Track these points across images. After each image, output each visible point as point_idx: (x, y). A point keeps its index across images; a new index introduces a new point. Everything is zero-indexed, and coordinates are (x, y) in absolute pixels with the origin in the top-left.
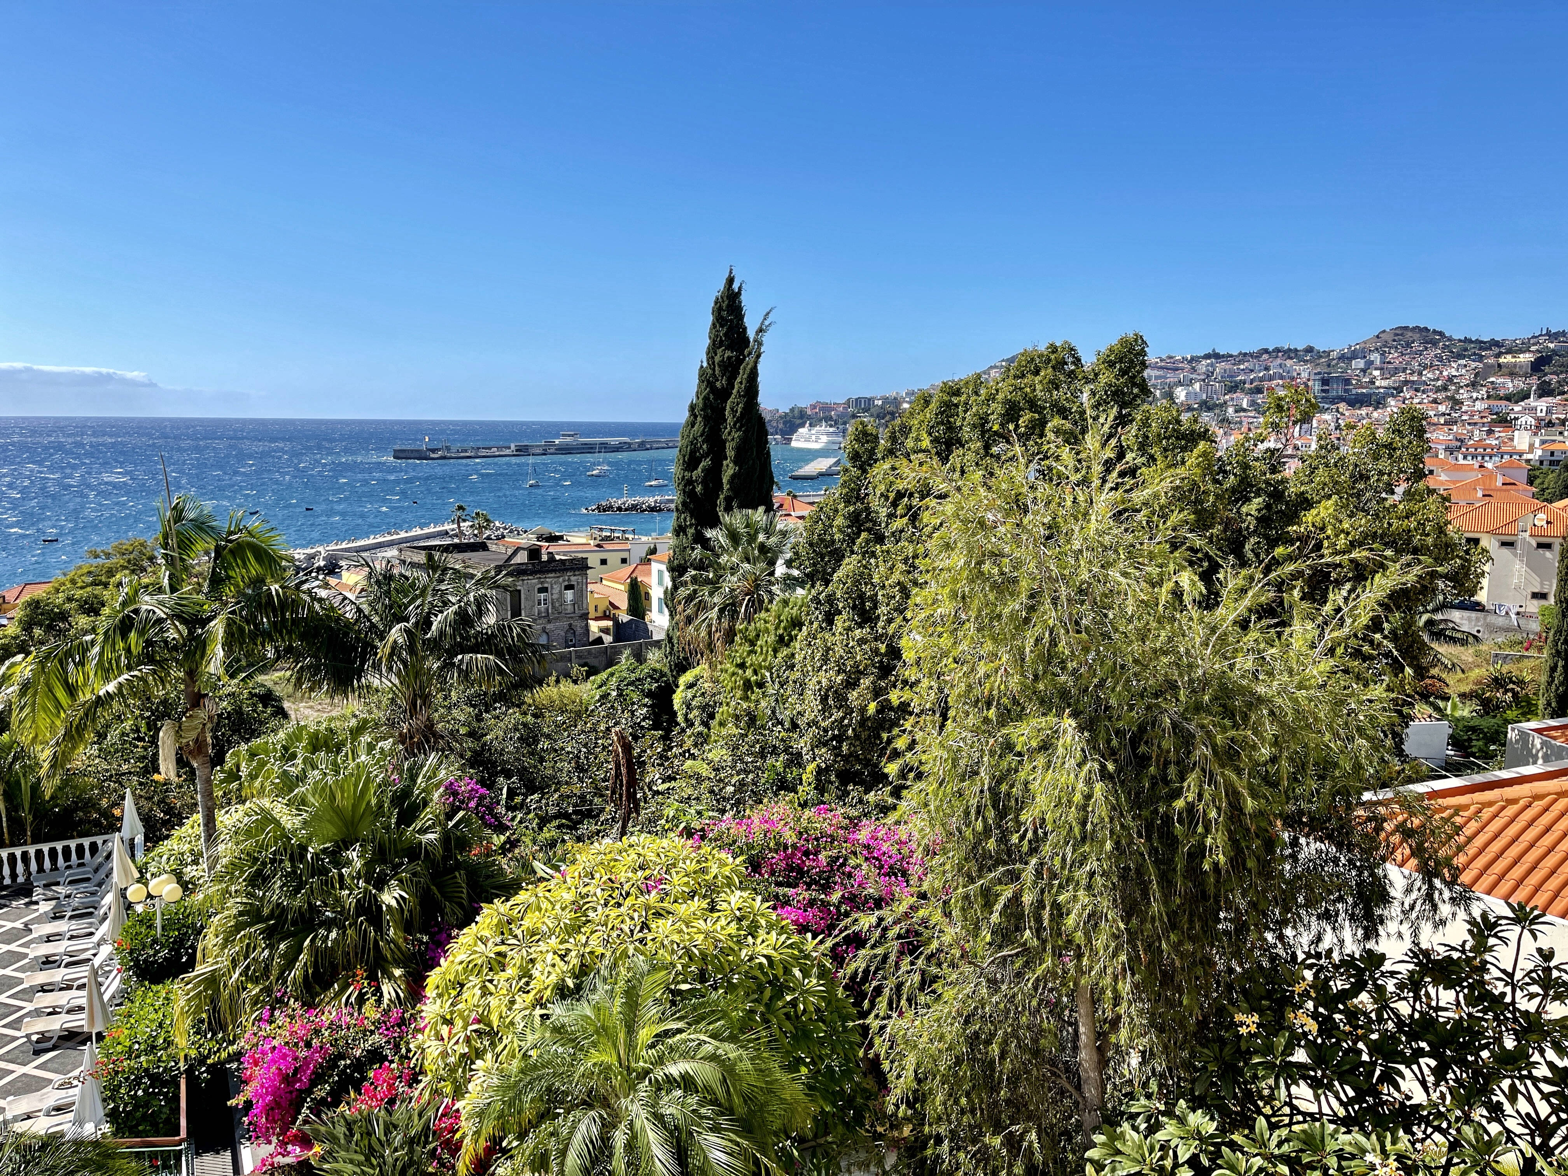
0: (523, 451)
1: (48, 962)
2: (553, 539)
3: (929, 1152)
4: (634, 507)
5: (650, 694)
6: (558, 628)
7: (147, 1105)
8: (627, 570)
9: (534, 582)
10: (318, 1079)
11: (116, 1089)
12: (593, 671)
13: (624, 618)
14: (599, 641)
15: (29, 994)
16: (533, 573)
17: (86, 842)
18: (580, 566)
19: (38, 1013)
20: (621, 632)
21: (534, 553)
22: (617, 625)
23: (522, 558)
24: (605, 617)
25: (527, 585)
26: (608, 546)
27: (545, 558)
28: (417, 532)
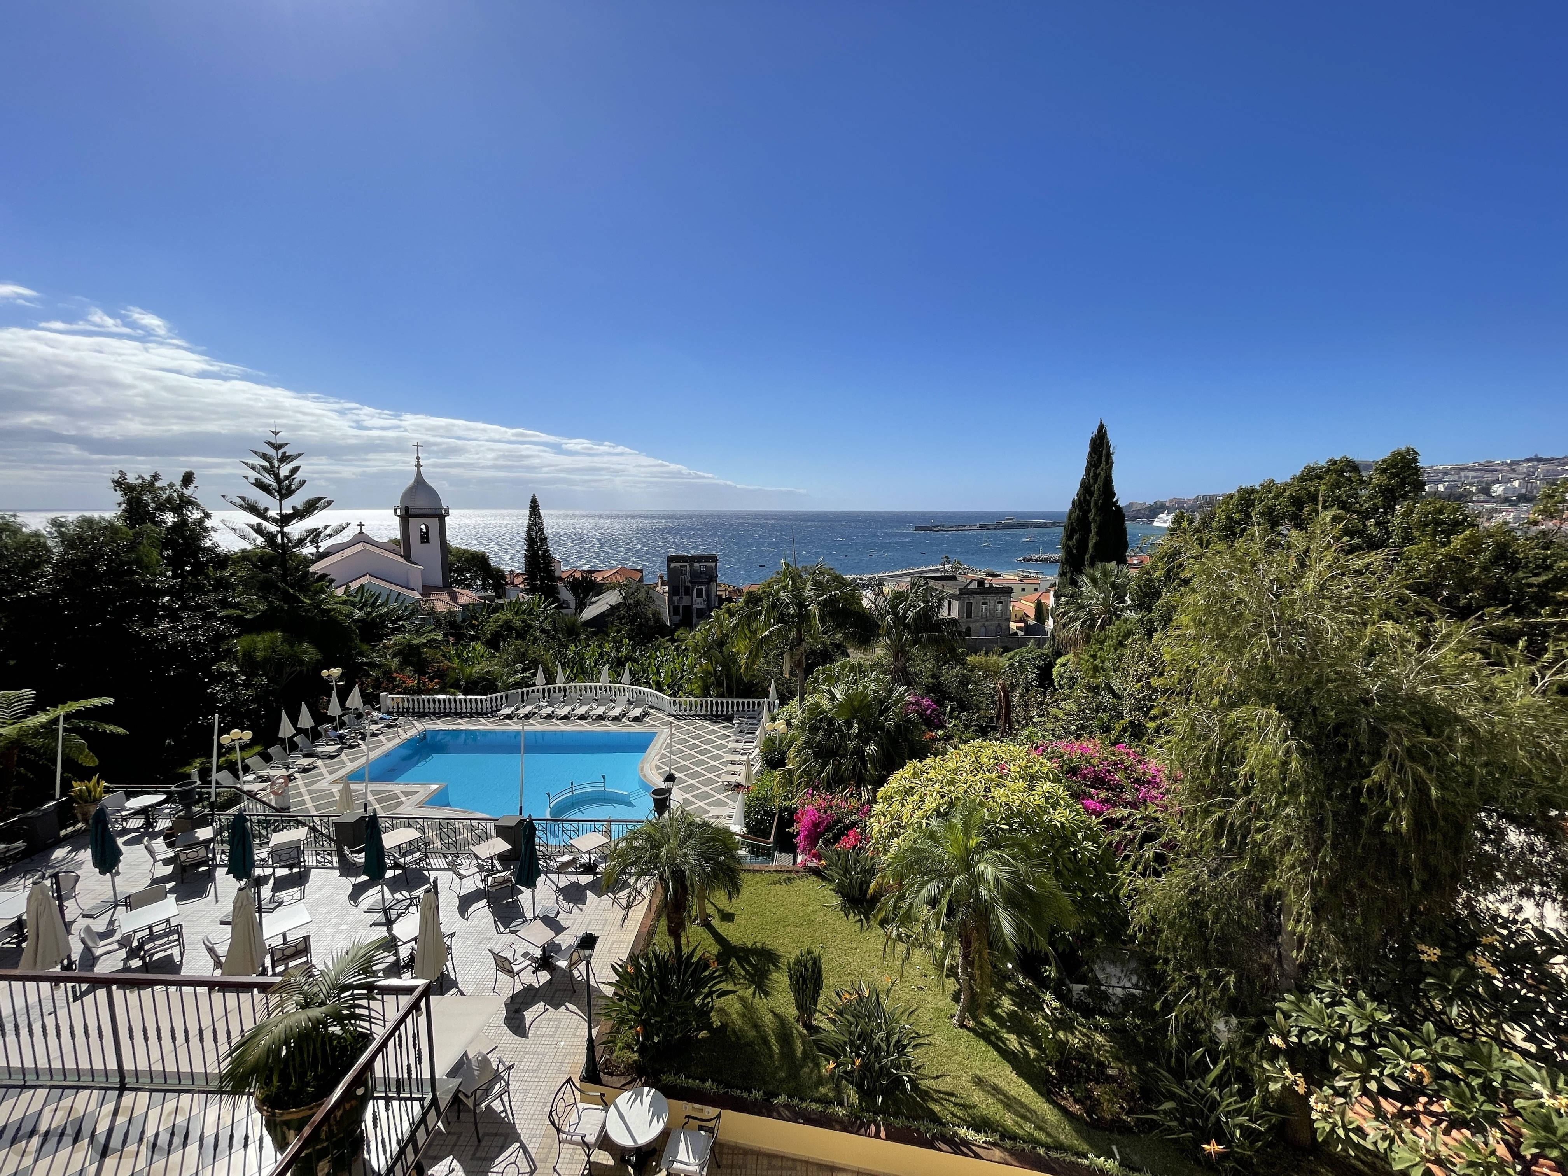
0: (983, 527)
1: (735, 751)
2: (995, 575)
3: (1158, 967)
4: (1045, 561)
5: (1038, 668)
6: (992, 624)
7: (761, 823)
8: (1037, 594)
9: (979, 598)
10: (829, 829)
11: (749, 814)
12: (1006, 650)
13: (1032, 622)
14: (1016, 634)
15: (725, 764)
16: (980, 593)
17: (756, 701)
18: (1008, 591)
19: (728, 773)
20: (1028, 630)
21: (981, 583)
22: (1027, 625)
23: (974, 585)
24: (1020, 621)
25: (975, 600)
26: (1026, 581)
27: (987, 586)
28: (923, 569)
